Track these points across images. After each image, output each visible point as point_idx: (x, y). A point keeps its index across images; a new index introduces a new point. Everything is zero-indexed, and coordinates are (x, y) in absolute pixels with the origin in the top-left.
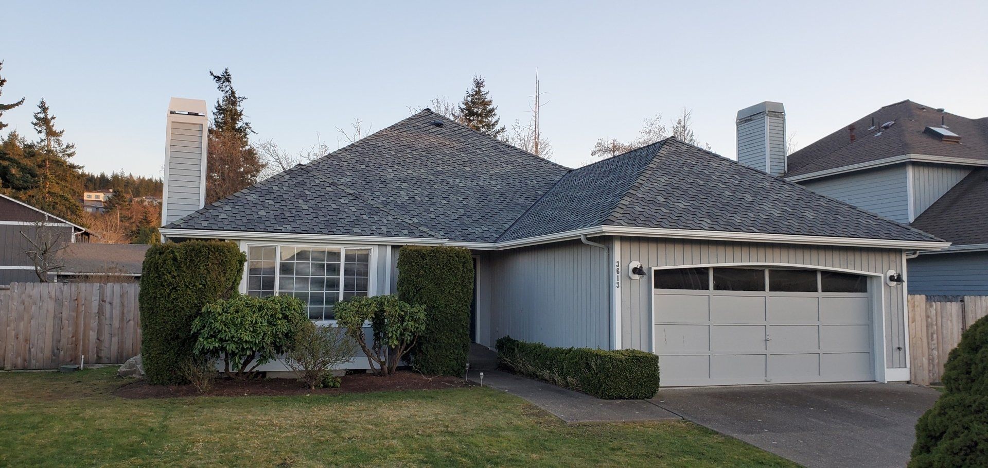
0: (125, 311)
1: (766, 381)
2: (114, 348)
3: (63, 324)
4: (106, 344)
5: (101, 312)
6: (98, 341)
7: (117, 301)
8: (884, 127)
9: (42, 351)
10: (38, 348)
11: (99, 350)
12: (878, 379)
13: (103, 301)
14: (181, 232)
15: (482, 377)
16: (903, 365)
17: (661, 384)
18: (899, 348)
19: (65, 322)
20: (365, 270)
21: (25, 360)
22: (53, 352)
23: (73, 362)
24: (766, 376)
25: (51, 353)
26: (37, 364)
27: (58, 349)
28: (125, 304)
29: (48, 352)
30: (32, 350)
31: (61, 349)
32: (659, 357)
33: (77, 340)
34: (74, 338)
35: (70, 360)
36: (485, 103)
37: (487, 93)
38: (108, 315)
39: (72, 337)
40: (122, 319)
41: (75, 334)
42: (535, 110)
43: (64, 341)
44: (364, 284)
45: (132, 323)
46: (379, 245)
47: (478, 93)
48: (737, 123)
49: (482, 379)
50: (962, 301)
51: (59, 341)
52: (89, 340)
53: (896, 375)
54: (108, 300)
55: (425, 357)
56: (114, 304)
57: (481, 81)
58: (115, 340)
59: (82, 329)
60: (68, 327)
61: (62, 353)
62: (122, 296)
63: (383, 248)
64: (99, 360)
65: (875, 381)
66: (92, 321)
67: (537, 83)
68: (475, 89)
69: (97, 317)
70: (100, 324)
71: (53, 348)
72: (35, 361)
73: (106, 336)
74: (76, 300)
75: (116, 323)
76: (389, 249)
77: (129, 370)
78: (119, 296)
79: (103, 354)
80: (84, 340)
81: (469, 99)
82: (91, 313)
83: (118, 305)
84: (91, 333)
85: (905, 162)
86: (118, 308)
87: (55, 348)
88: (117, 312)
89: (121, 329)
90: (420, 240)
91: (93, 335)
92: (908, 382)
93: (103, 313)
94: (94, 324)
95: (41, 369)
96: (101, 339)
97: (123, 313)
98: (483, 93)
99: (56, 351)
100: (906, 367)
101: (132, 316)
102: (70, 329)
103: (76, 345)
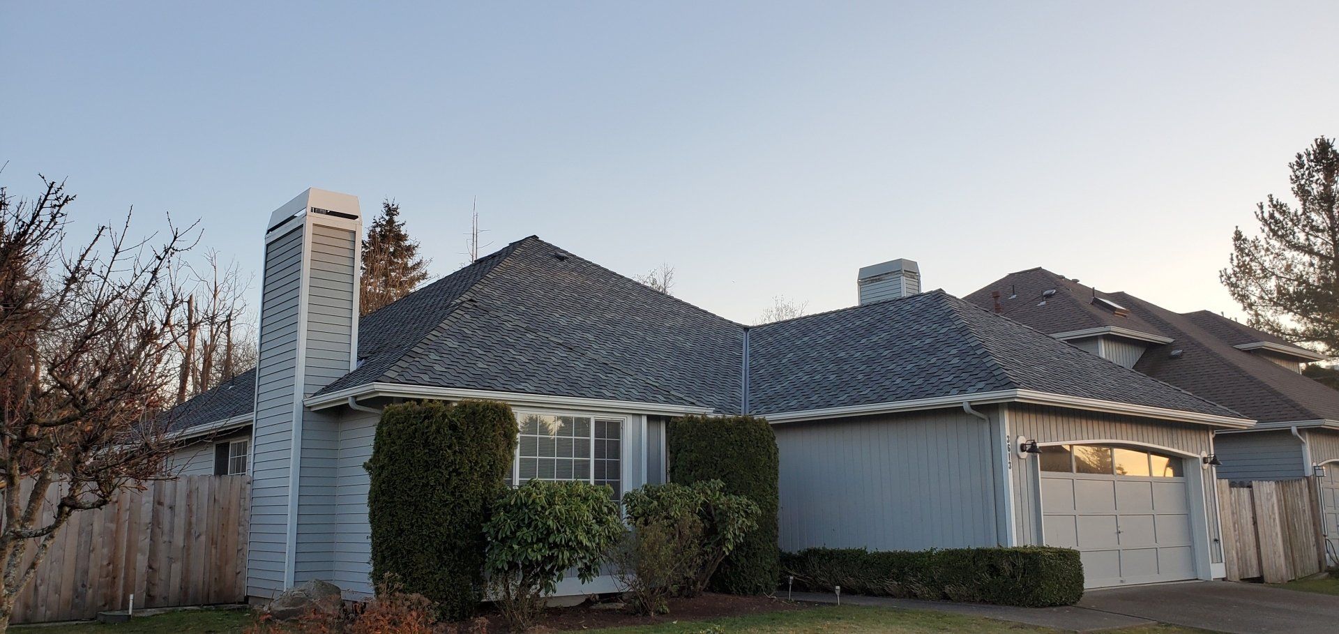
0: (194, 520)
1: (1122, 581)
2: (176, 581)
3: (94, 541)
4: (163, 575)
5: (156, 521)
6: (151, 570)
7: (181, 504)
8: (1045, 296)
9: (58, 590)
10: (50, 586)
11: (151, 583)
12: (1200, 577)
13: (160, 503)
14: (404, 389)
15: (838, 593)
16: (1220, 561)
17: (1086, 586)
18: (1216, 540)
19: (97, 540)
20: (616, 450)
21: (27, 606)
22: (75, 590)
23: (107, 607)
24: (1120, 576)
25: (71, 593)
26: (48, 612)
27: (84, 586)
28: (194, 508)
29: (67, 593)
30: (42, 589)
31: (88, 586)
32: (1081, 553)
33: (115, 569)
34: (111, 567)
35: (103, 603)
36: (400, 238)
37: (403, 224)
38: (166, 526)
39: (109, 564)
40: (188, 534)
41: (112, 561)
42: (471, 252)
43: (94, 571)
44: (616, 470)
45: (203, 538)
46: (633, 414)
47: (391, 222)
48: (859, 283)
49: (838, 594)
50: (1250, 487)
51: (87, 572)
52: (135, 569)
53: (1217, 571)
54: (167, 501)
55: (735, 569)
56: (177, 509)
57: (394, 207)
58: (177, 567)
59: (125, 551)
60: (103, 547)
61: (90, 591)
62: (189, 496)
63: (637, 419)
64: (150, 601)
65: (1197, 579)
66: (142, 537)
67: (475, 217)
68: (385, 216)
69: (149, 531)
70: (154, 542)
71: (75, 583)
72: (44, 608)
73: (162, 562)
74: (117, 502)
75: (179, 540)
76: (644, 420)
77: (291, 608)
78: (184, 495)
79: (158, 591)
80: (127, 568)
81: (378, 229)
82: (140, 523)
83: (183, 509)
84: (139, 557)
85: (1097, 336)
86: (183, 515)
87: (79, 584)
88: (180, 522)
89: (187, 548)
90: (683, 409)
91: (141, 561)
92: (1223, 579)
93: (159, 524)
94: (144, 541)
95: (56, 622)
96: (154, 567)
97: (190, 524)
98: (396, 224)
99: (80, 589)
100: (1222, 562)
101: (203, 527)
102: (105, 551)
103: (114, 578)
